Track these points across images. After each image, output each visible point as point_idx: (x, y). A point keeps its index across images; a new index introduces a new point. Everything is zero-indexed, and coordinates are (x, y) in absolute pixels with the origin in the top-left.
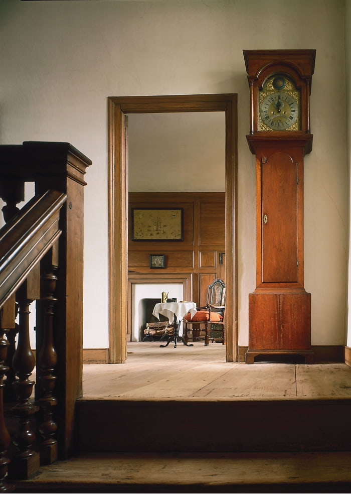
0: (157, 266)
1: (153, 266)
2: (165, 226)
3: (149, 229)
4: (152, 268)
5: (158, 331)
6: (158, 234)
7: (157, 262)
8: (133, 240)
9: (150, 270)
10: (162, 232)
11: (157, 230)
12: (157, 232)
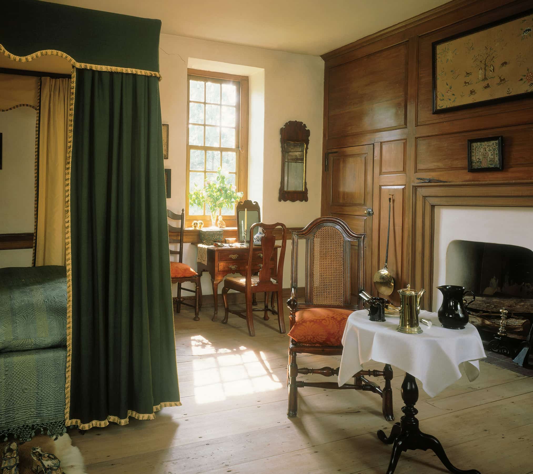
0: (484, 165)
1: (475, 166)
2: (505, 63)
3: (467, 79)
4: (472, 170)
5: (487, 322)
6: (487, 86)
7: (485, 156)
8: (434, 113)
9: (469, 176)
10: (497, 80)
11: (485, 79)
12: (486, 83)
